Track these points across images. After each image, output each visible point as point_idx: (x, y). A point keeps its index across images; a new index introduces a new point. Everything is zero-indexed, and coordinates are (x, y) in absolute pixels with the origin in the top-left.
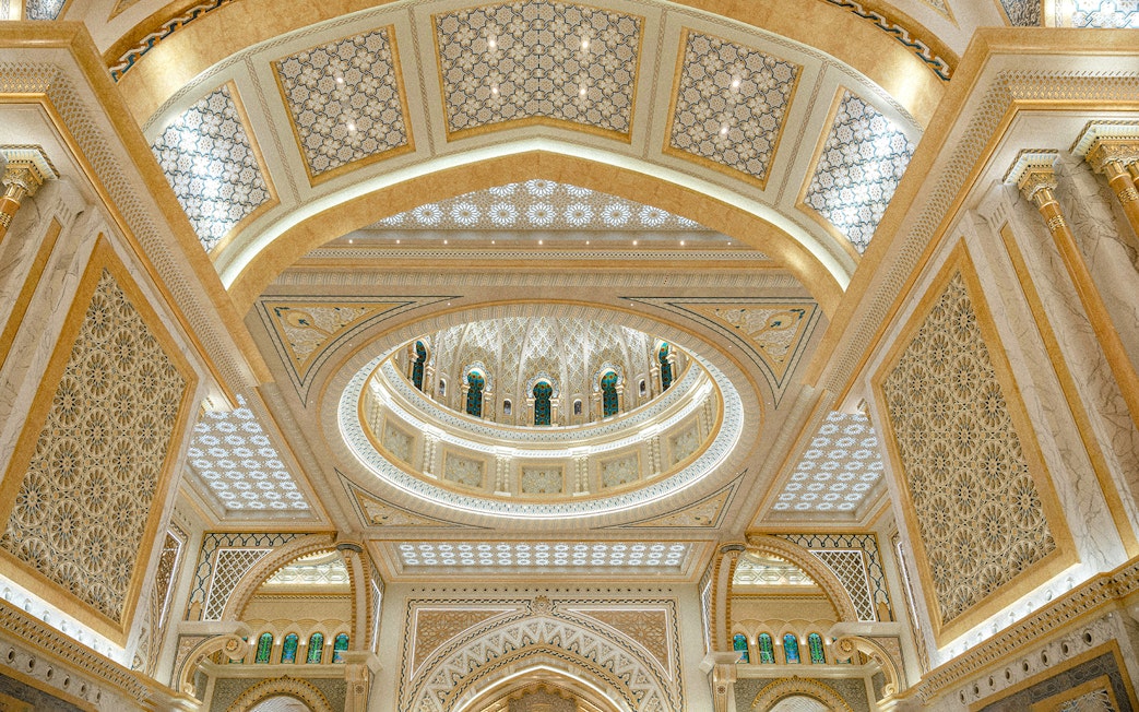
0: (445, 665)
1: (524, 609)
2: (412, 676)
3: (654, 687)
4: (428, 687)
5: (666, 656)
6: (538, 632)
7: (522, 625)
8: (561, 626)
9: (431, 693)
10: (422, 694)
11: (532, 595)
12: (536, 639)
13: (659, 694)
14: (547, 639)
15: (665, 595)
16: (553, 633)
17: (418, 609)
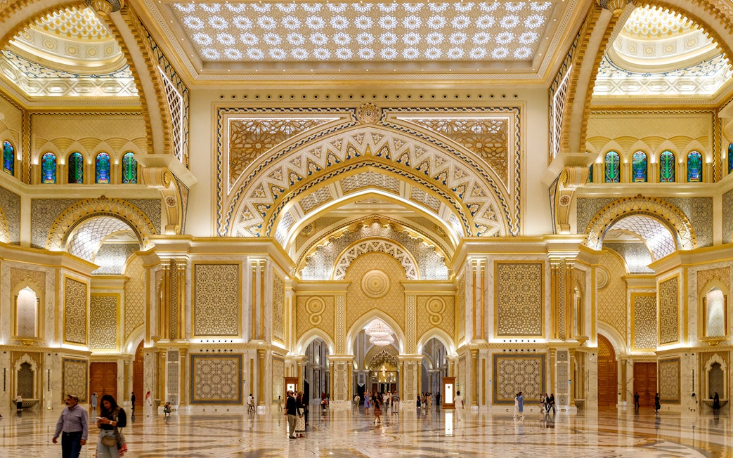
0: (264, 179)
1: (348, 118)
2: (229, 190)
3: (490, 199)
4: (247, 200)
5: (506, 168)
6: (365, 142)
7: (347, 136)
8: (389, 136)
9: (251, 207)
10: (242, 208)
11: (357, 102)
12: (362, 150)
13: (495, 207)
14: (375, 150)
15: (510, 101)
16: (381, 144)
17: (230, 118)
